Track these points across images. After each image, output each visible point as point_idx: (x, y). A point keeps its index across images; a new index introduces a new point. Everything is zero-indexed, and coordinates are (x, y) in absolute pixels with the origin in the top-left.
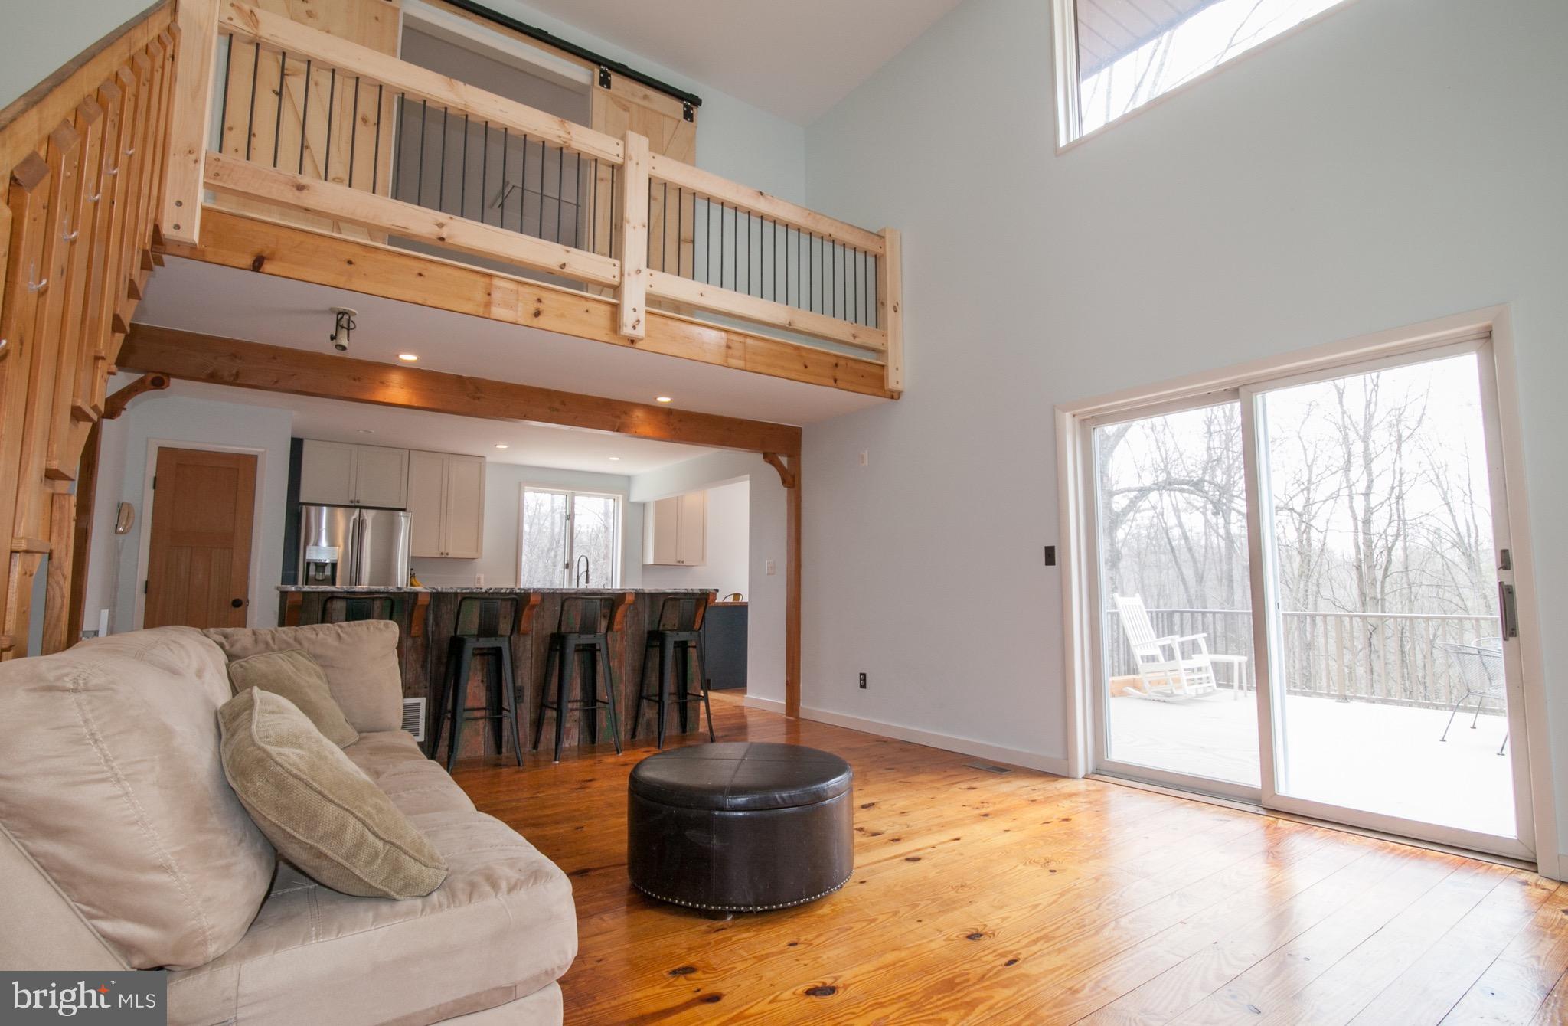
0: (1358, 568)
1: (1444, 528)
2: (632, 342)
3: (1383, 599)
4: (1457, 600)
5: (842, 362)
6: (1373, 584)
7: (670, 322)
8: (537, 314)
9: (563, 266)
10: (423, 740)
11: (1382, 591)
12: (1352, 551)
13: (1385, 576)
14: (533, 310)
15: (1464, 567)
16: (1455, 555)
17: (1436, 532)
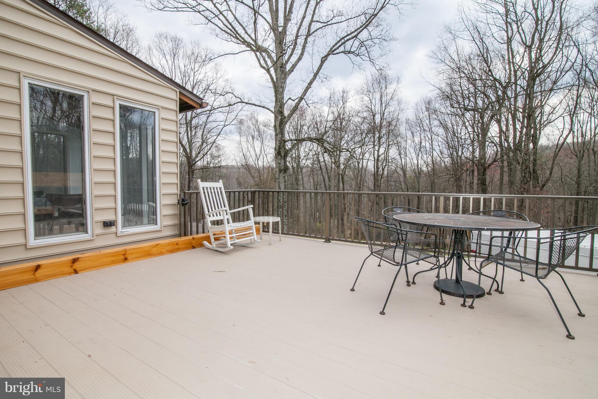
0: (374, 175)
1: (398, 163)
3: (380, 186)
4: (400, 186)
6: (378, 181)
11: (380, 183)
12: (373, 169)
13: (381, 178)
15: (403, 176)
16: (401, 173)
17: (397, 165)
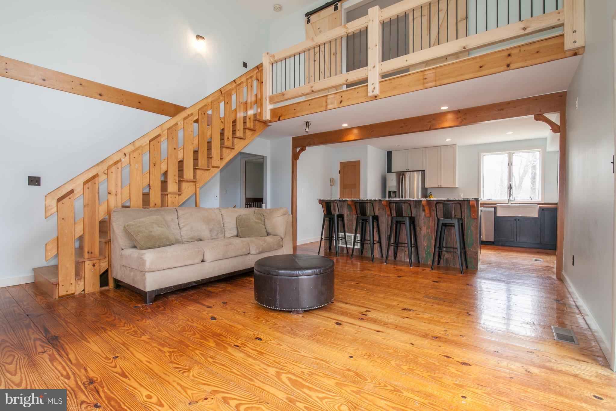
2: (376, 97)
5: (513, 52)
7: (393, 81)
8: (341, 102)
9: (347, 80)
10: (359, 248)
14: (340, 101)
